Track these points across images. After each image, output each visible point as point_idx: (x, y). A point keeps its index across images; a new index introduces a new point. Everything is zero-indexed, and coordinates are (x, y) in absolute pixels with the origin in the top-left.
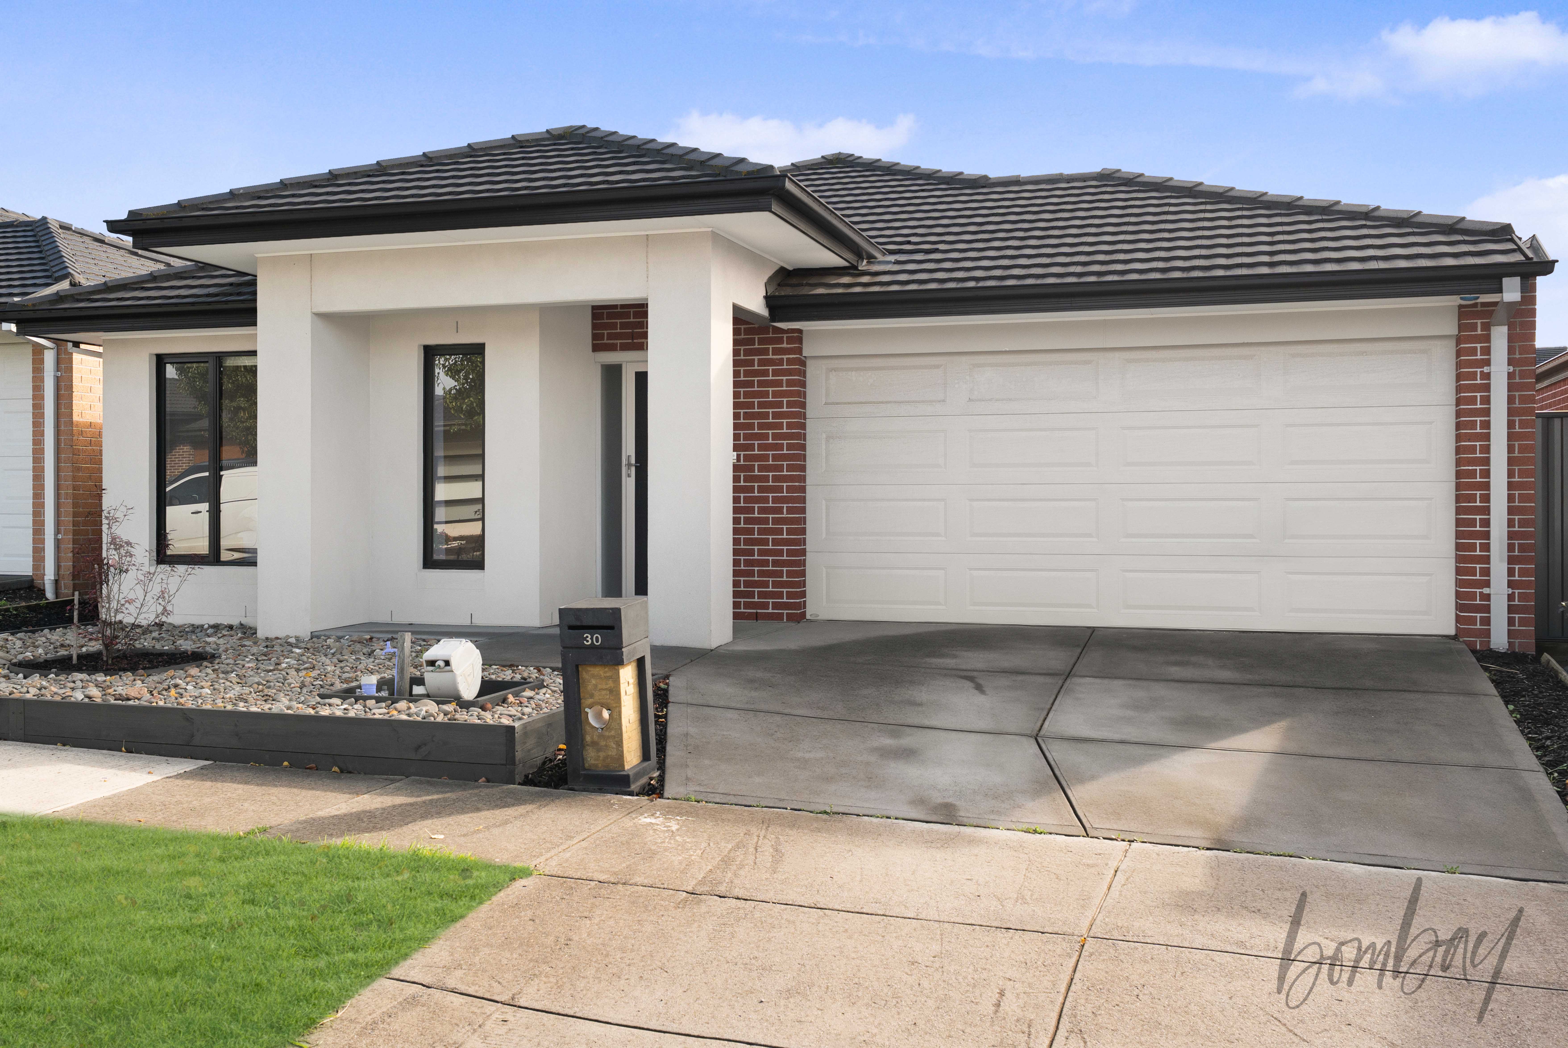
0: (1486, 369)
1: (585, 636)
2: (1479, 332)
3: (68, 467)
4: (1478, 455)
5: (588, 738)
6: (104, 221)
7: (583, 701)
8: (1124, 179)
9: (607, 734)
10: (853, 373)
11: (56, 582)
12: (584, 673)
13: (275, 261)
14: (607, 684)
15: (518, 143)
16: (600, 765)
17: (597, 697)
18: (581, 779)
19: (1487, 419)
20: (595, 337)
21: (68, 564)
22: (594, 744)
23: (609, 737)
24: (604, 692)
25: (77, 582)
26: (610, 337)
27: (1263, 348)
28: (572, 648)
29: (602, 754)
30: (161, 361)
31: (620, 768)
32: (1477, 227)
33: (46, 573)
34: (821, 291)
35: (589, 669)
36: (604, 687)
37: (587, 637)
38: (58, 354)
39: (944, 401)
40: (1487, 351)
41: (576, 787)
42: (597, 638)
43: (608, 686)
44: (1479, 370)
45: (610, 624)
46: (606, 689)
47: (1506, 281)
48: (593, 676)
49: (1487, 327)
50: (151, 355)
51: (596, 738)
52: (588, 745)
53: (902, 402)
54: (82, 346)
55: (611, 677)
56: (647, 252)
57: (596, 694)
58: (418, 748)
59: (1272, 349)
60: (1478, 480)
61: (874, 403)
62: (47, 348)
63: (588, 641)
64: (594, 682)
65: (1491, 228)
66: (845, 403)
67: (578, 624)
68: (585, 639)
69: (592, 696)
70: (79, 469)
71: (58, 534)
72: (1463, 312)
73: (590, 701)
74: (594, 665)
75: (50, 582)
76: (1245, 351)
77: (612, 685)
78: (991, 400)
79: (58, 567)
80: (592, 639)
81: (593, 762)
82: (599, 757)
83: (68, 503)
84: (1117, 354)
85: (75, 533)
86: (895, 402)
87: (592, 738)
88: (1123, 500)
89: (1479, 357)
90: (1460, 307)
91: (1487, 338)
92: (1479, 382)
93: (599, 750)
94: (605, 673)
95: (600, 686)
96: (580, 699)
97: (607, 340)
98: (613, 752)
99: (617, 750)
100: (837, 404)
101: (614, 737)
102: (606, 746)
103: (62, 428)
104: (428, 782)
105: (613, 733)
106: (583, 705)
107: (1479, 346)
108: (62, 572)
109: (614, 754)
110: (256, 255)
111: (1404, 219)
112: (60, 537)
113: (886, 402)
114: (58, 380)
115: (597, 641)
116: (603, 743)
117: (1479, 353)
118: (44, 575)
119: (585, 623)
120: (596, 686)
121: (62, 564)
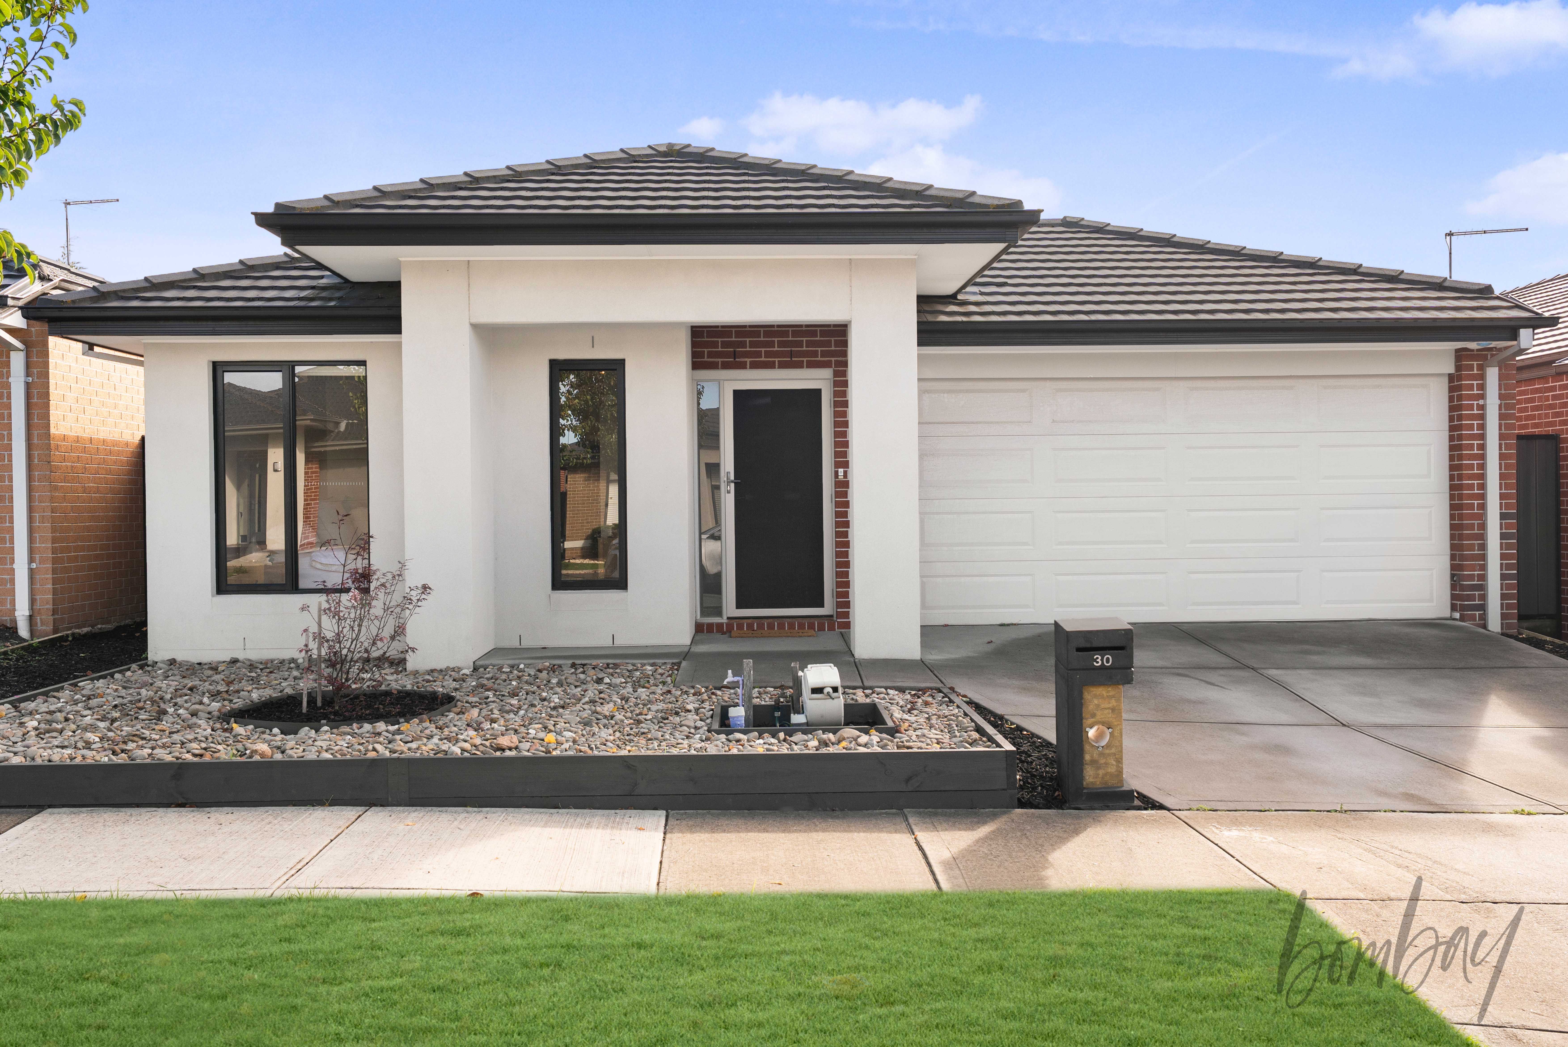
0: (1481, 402)
1: (1095, 657)
2: (1475, 372)
3: (44, 486)
4: (1475, 472)
5: (1087, 757)
6: (252, 213)
7: (1084, 721)
8: (1094, 227)
9: (1107, 751)
10: (946, 395)
11: (31, 618)
12: (1086, 694)
13: (423, 266)
14: (1109, 703)
15: (630, 158)
16: (1098, 783)
17: (1100, 716)
18: (1083, 798)
19: (1482, 442)
20: (694, 355)
21: (46, 597)
22: (1094, 762)
23: (1109, 755)
24: (1106, 712)
25: (56, 617)
26: (710, 355)
27: (1301, 381)
28: (1079, 669)
29: (1101, 772)
30: (218, 369)
31: (1119, 785)
32: (1465, 286)
33: (17, 607)
34: (943, 318)
35: (1092, 689)
36: (1107, 706)
37: (1098, 658)
38: (28, 357)
39: (1030, 422)
40: (1482, 387)
41: (1081, 806)
42: (1108, 658)
43: (1111, 705)
44: (1475, 402)
45: (1122, 645)
46: (1109, 708)
47: (1523, 332)
48: (1095, 696)
49: (1481, 368)
50: (209, 361)
51: (1095, 756)
52: (1086, 764)
53: (992, 423)
54: (96, 349)
55: (1113, 696)
56: (850, 276)
57: (1099, 713)
58: (908, 780)
59: (1308, 381)
60: (1476, 492)
61: (965, 423)
62: (17, 349)
63: (1098, 662)
64: (1096, 702)
65: (1477, 287)
66: (938, 423)
67: (1088, 645)
68: (1095, 660)
69: (1093, 715)
70: (56, 488)
71: (31, 562)
72: (1460, 355)
73: (1091, 721)
74: (1101, 684)
75: (24, 618)
76: (1287, 383)
77: (1115, 704)
78: (1073, 421)
79: (32, 601)
80: (1102, 660)
81: (1091, 780)
82: (1098, 774)
83: (45, 527)
84: (1182, 383)
85: (55, 561)
86: (986, 423)
87: (1092, 756)
88: (1189, 510)
89: (1475, 392)
90: (1457, 351)
91: (1482, 377)
92: (1475, 412)
93: (1098, 768)
94: (1108, 692)
95: (1103, 706)
96: (1081, 719)
97: (708, 358)
98: (1112, 770)
99: (1118, 766)
100: (930, 423)
101: (1115, 754)
102: (1106, 764)
103: (35, 441)
104: (886, 813)
105: (1113, 750)
106: (1084, 725)
107: (1475, 382)
108: (37, 606)
109: (1113, 771)
110: (400, 259)
111: (1393, 276)
112: (34, 566)
113: (977, 423)
114: (28, 386)
115: (1108, 661)
116: (1102, 761)
117: (1475, 389)
118: (14, 610)
119: (1095, 645)
120: (1098, 706)
121: (38, 597)
